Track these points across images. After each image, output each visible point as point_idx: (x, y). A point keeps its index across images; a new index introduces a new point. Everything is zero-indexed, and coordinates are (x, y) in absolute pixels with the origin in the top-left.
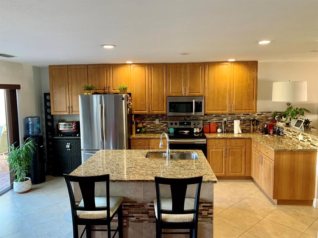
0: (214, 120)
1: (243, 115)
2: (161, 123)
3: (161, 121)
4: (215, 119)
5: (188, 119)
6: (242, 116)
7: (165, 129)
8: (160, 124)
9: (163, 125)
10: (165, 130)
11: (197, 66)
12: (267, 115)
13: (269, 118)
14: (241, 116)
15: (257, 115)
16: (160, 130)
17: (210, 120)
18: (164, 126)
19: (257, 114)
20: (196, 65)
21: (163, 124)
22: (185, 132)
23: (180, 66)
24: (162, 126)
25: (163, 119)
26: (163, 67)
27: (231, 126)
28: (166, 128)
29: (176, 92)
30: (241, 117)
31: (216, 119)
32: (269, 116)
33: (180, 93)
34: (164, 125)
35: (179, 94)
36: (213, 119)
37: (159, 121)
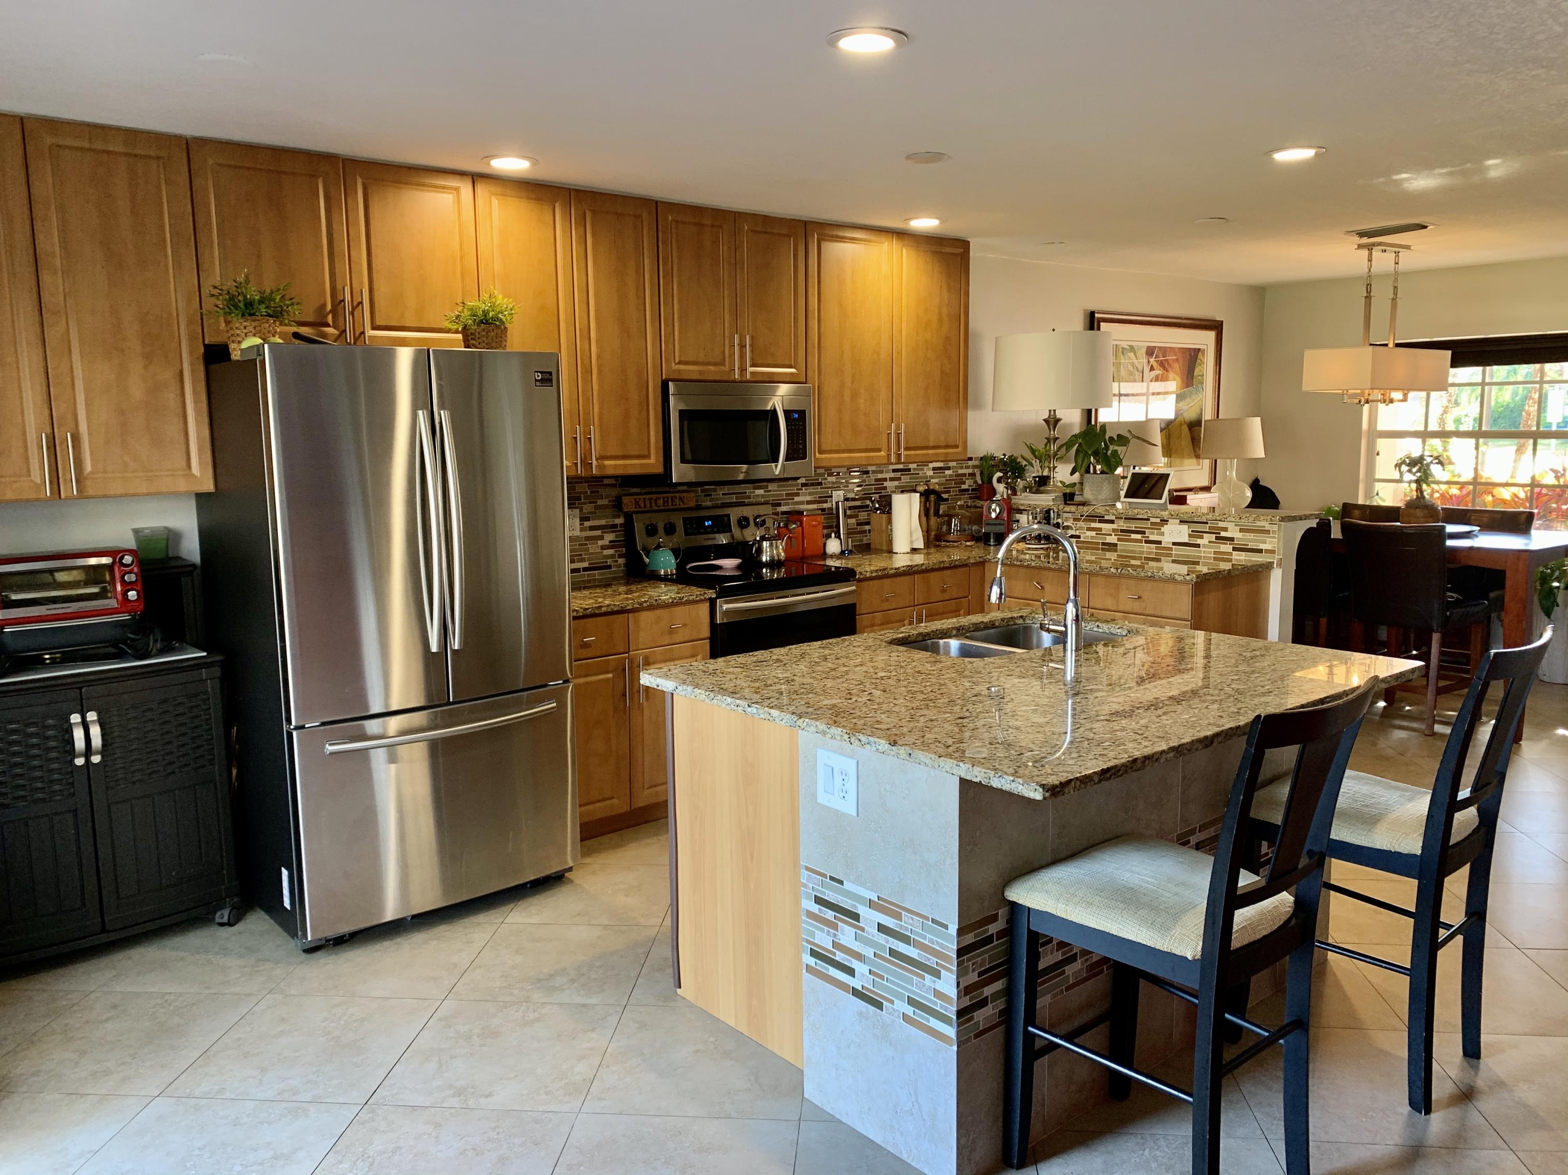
0: (802, 503)
1: (892, 475)
2: (592, 528)
3: (588, 519)
4: (804, 495)
5: (709, 504)
6: (892, 479)
7: (609, 561)
8: (587, 538)
9: (600, 543)
10: (609, 567)
11: (779, 234)
12: (960, 471)
13: (964, 483)
14: (885, 480)
15: (931, 473)
16: (585, 569)
17: (788, 504)
18: (603, 548)
19: (934, 469)
20: (776, 231)
21: (598, 533)
22: (719, 568)
23: (712, 226)
24: (593, 548)
25: (596, 508)
26: (640, 216)
27: (858, 524)
28: (612, 556)
29: (702, 358)
30: (886, 484)
31: (808, 498)
32: (965, 475)
33: (715, 364)
34: (605, 542)
35: (712, 368)
36: (798, 494)
37: (583, 519)
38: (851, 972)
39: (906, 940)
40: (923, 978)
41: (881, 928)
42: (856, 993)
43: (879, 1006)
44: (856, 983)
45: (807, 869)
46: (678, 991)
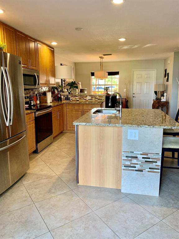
20: (32, 40)
26: (13, 32)
35: (25, 66)
38: (135, 167)
39: (149, 158)
40: (153, 164)
41: (143, 158)
42: (136, 170)
43: (142, 171)
44: (136, 169)
45: (124, 152)
46: (78, 184)
